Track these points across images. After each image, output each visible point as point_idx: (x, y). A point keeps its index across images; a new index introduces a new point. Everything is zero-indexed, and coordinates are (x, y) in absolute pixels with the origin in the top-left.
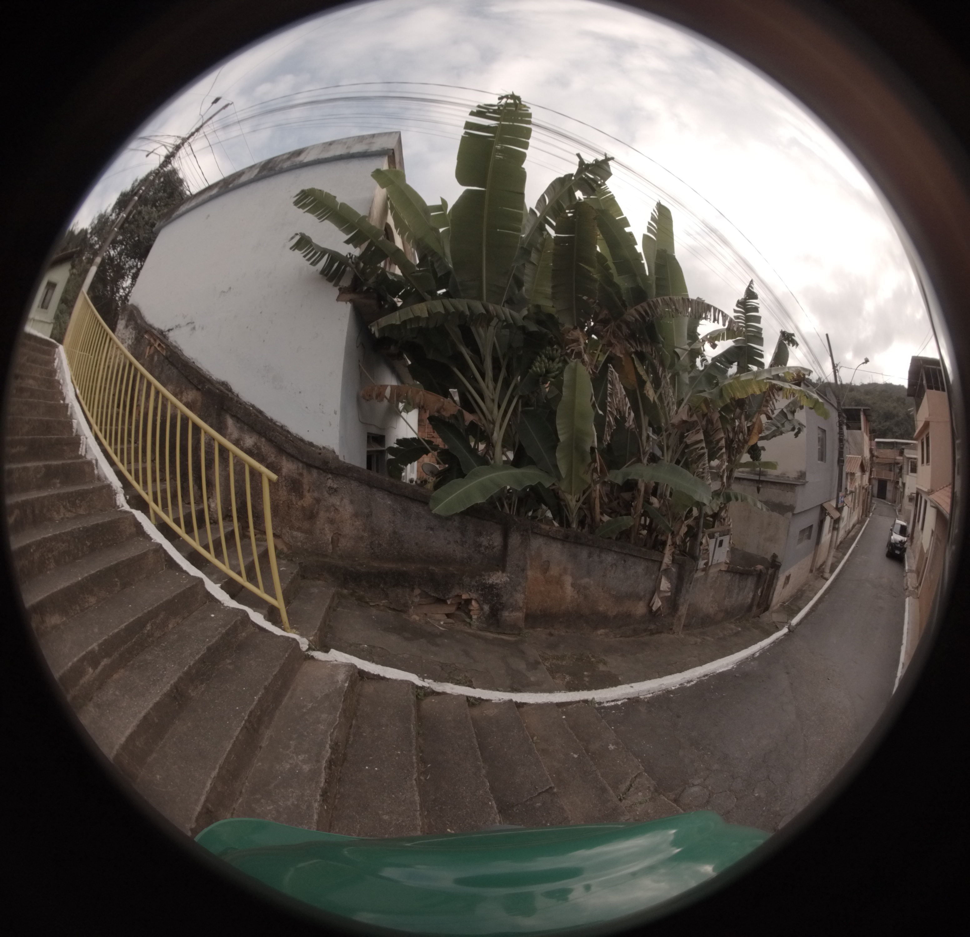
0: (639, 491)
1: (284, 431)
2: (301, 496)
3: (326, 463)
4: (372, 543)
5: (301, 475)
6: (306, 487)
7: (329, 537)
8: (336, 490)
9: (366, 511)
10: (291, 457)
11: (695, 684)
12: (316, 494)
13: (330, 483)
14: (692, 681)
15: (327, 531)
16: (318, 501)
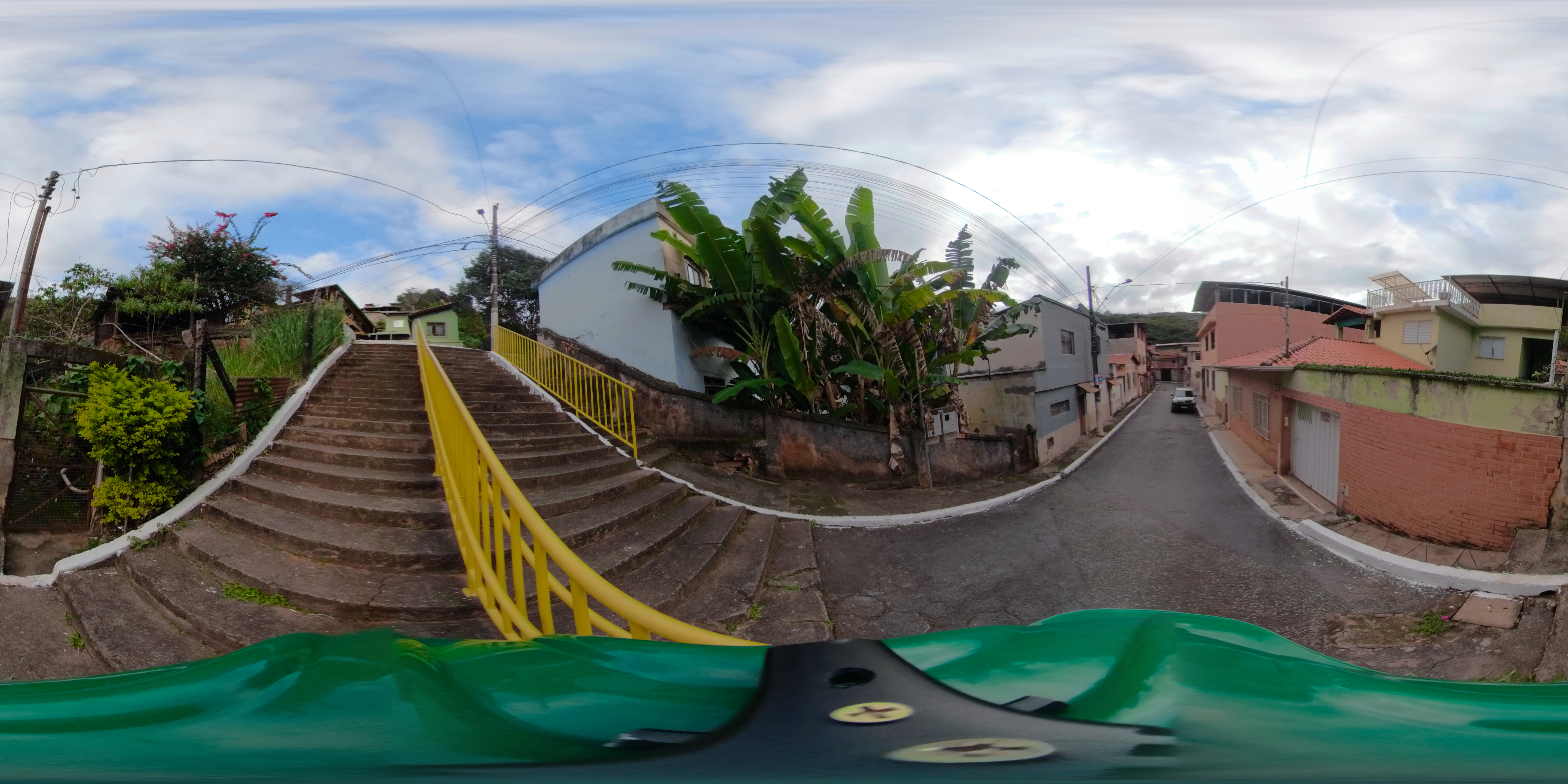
0: (860, 386)
1: (650, 378)
2: (660, 407)
3: (670, 389)
4: (695, 427)
5: (660, 396)
6: (662, 402)
7: (674, 426)
8: (676, 402)
9: (692, 411)
10: (654, 388)
11: (933, 523)
12: (667, 405)
13: (673, 399)
14: (929, 520)
15: (673, 423)
16: (668, 408)
